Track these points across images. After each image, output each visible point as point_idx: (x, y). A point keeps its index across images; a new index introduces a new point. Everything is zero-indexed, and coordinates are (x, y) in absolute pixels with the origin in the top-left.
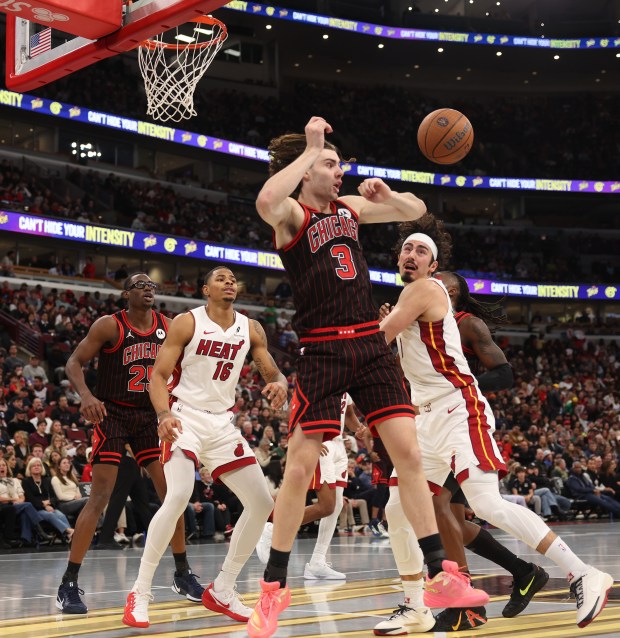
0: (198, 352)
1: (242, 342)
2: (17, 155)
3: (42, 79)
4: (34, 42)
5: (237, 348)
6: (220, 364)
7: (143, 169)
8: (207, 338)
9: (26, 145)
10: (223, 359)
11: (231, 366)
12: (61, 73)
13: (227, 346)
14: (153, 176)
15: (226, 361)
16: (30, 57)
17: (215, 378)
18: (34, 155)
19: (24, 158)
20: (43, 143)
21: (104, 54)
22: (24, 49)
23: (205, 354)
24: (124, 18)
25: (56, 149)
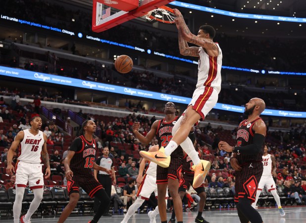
0: (26, 143)
1: (41, 139)
2: (93, 60)
3: (106, 27)
4: (104, 13)
5: (39, 141)
6: (34, 146)
7: (141, 65)
8: (28, 138)
9: (97, 56)
10: (34, 145)
11: (38, 147)
12: (114, 25)
13: (36, 141)
14: (145, 68)
15: (36, 145)
16: (102, 19)
17: (32, 150)
18: (99, 59)
19: (96, 61)
20: (103, 55)
21: (131, 17)
22: (99, 15)
23: (28, 143)
24: (140, 3)
25: (108, 58)
